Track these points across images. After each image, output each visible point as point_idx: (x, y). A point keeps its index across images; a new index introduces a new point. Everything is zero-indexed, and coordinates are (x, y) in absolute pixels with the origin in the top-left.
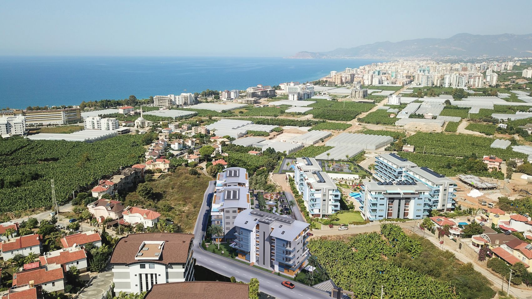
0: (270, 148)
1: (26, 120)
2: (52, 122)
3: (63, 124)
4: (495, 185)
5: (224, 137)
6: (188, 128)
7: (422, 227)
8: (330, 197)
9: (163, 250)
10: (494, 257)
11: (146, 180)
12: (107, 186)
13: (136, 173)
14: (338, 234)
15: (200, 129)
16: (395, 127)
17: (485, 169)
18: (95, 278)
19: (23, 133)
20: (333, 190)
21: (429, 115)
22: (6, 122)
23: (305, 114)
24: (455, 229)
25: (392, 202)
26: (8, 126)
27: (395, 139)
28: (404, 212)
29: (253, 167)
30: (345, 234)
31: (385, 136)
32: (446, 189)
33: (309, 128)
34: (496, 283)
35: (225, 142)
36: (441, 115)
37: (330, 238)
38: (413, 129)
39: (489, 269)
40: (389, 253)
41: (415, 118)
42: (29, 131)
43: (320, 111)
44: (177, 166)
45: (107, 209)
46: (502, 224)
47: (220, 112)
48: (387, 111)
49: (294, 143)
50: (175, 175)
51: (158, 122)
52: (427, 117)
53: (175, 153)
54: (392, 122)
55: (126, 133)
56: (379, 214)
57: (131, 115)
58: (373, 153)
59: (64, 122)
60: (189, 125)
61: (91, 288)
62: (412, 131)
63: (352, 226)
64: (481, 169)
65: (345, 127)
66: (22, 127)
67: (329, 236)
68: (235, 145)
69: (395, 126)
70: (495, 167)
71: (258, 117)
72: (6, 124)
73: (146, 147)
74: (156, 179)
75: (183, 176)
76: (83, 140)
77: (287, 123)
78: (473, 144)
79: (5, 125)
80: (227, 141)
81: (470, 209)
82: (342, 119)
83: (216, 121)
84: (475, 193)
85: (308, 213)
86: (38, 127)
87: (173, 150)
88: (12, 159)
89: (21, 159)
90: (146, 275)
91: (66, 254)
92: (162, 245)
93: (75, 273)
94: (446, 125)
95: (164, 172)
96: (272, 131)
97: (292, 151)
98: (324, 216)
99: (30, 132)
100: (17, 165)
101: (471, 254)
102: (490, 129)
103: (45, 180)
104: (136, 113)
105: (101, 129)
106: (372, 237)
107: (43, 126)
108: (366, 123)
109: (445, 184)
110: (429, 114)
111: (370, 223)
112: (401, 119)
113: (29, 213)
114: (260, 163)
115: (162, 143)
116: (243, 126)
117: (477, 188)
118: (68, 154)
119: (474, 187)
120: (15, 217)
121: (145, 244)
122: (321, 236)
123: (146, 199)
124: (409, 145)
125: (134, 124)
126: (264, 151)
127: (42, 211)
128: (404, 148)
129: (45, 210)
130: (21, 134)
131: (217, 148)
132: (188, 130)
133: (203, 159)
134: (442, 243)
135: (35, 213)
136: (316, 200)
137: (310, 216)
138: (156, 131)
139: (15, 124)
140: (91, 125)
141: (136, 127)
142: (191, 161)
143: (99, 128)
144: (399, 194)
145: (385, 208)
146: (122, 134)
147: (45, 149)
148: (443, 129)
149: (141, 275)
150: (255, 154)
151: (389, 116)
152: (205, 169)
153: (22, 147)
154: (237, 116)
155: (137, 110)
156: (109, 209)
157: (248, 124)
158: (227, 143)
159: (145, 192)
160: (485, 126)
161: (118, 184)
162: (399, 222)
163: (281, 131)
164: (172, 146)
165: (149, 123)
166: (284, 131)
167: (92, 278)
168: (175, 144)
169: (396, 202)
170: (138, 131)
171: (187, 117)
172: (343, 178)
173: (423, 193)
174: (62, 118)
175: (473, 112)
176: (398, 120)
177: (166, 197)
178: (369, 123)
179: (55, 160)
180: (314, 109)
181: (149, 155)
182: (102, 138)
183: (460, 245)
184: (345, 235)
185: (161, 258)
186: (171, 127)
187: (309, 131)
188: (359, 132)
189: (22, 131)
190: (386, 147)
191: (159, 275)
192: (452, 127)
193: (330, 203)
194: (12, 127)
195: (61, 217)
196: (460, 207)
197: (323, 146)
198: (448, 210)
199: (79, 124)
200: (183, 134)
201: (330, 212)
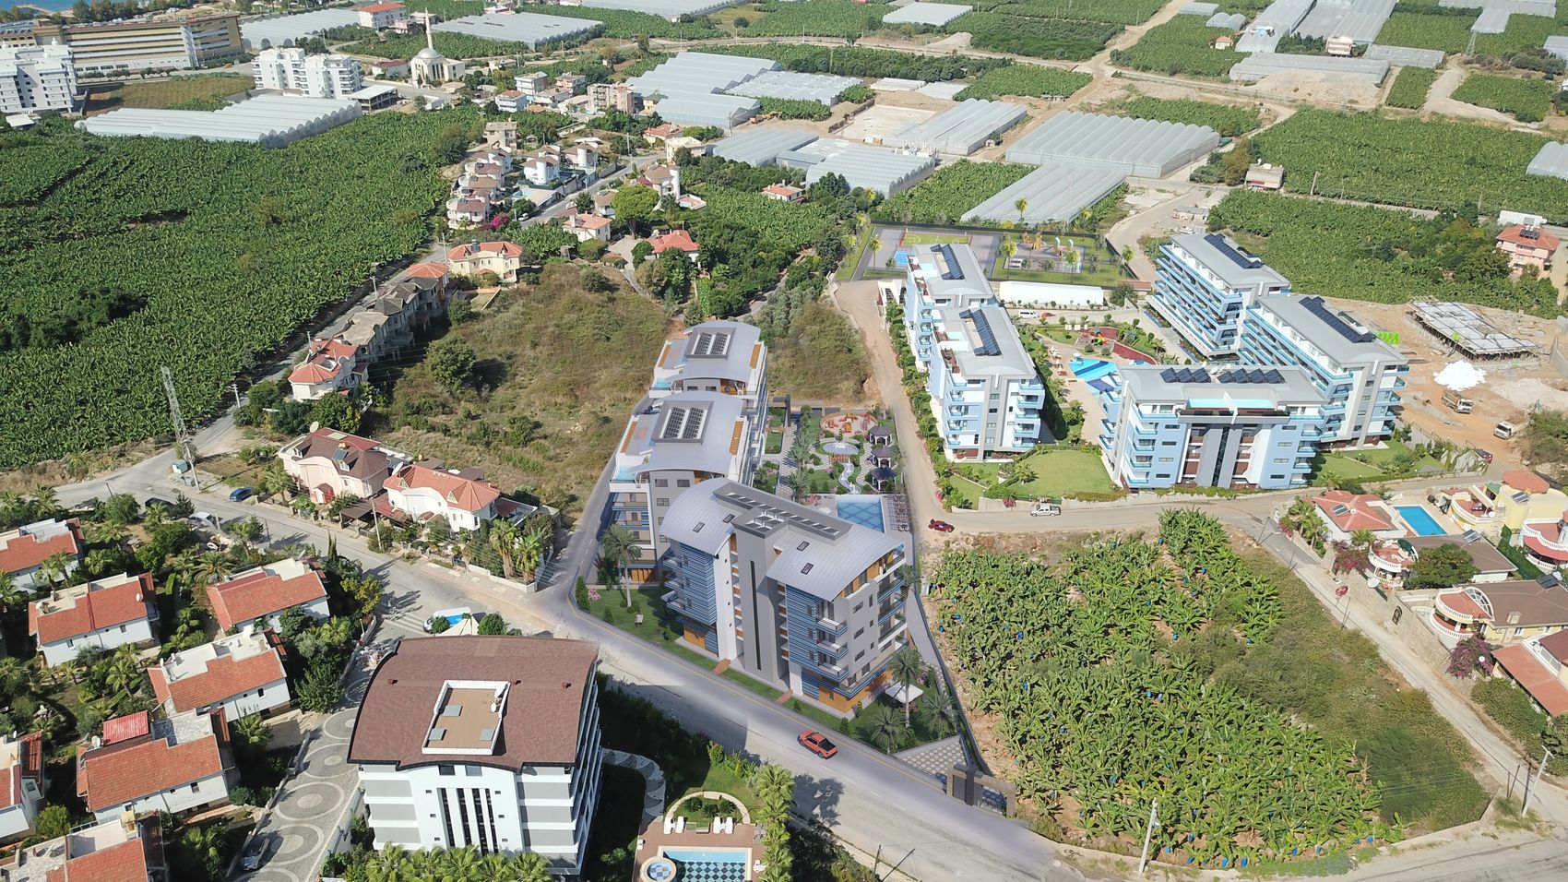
0: (831, 175)
1: (76, 56)
2: (156, 62)
3: (189, 69)
4: (1525, 343)
5: (687, 133)
6: (574, 88)
7: (1286, 527)
8: (1012, 401)
9: (503, 716)
10: (1497, 673)
11: (452, 317)
12: (334, 364)
13: (421, 295)
14: (1030, 531)
15: (612, 94)
16: (1230, 87)
17: (1501, 271)
18: (315, 735)
19: (69, 106)
20: (1024, 381)
21: (1340, 43)
22: (14, 71)
23: (946, 30)
24: (1389, 552)
25: (1202, 433)
26: (22, 82)
27: (1223, 136)
28: (1235, 460)
29: (779, 253)
30: (1051, 529)
31: (1193, 126)
32: (1372, 382)
33: (957, 87)
34: (1492, 761)
35: (690, 149)
36: (1379, 40)
37: (1004, 543)
38: (1283, 96)
39: (1475, 706)
40: (1180, 621)
41: (1297, 52)
42: (88, 96)
43: (993, 19)
44: (545, 258)
45: (337, 468)
46: (1534, 536)
47: (674, 20)
48: (1209, 23)
49: (906, 153)
50: (540, 295)
51: (483, 59)
52: (1334, 49)
53: (537, 197)
54: (1219, 67)
55: (386, 104)
56: (1157, 467)
57: (399, 32)
58: (1152, 192)
59: (193, 63)
60: (576, 77)
61: (308, 780)
62: (1280, 102)
63: (1075, 503)
64: (1486, 270)
65: (1068, 87)
66: (64, 83)
67: (1001, 536)
68: (722, 160)
69: (1228, 81)
70: (1531, 266)
71: (796, 41)
72: (15, 77)
73: (448, 172)
74: (482, 310)
75: (565, 300)
76: (253, 137)
77: (888, 70)
78: (1472, 162)
79: (12, 80)
80: (698, 148)
81: (1439, 445)
82: (1062, 54)
83: (660, 57)
84: (1460, 375)
85: (942, 441)
86: (113, 79)
87: (532, 185)
88: (47, 219)
89: (71, 218)
90: (460, 792)
91: (226, 666)
92: (501, 696)
93: (255, 739)
94: (1391, 81)
95: (507, 285)
96: (839, 99)
97: (901, 183)
98: (987, 453)
99: (93, 97)
100: (62, 237)
101: (1426, 648)
102: (1532, 98)
103: (149, 322)
104: (412, 27)
105: (307, 92)
106: (1129, 553)
107: (128, 74)
108: (1137, 69)
109: (1371, 367)
110: (1344, 39)
111: (1131, 497)
112: (1249, 54)
113: (110, 461)
114: (800, 237)
115: (498, 163)
116: (748, 78)
117: (1469, 354)
118: (212, 193)
119: (1459, 348)
120: (72, 474)
121: (450, 690)
122: (976, 534)
123: (455, 386)
124: (1267, 166)
125: (410, 70)
126: (812, 186)
127: (148, 453)
128: (1249, 176)
129: (157, 449)
130: (64, 106)
131: (666, 179)
132: (575, 95)
133: (623, 228)
134: (1343, 591)
135: (129, 461)
136: (966, 409)
137: (949, 455)
138: (479, 97)
139: (41, 75)
140: (276, 78)
141: (416, 83)
142: (589, 237)
143: (301, 89)
144: (1226, 413)
145: (1178, 453)
146: (374, 108)
147: (142, 176)
148: (1381, 97)
149: (443, 792)
150: (785, 198)
151: (1214, 44)
152: (630, 266)
153: (72, 174)
154: (729, 36)
155: (416, 14)
156: (345, 468)
157: (763, 71)
158: (696, 153)
159: (452, 368)
160: (1518, 84)
161: (368, 345)
162: (1217, 497)
163: (868, 97)
164: (528, 172)
165: (454, 68)
166: (877, 99)
167: (308, 736)
168: (535, 167)
169: (1215, 435)
170: (421, 101)
171: (570, 41)
172: (1054, 304)
173: (1300, 410)
174: (186, 48)
175: (1487, 30)
176: (1240, 61)
177: (516, 375)
178: (1146, 69)
179: (177, 215)
180: (975, 10)
181: (459, 210)
182: (312, 126)
183: (1399, 611)
184: (1049, 534)
185: (500, 748)
186: (524, 85)
187: (958, 98)
188: (1114, 107)
189: (68, 98)
190: (1195, 166)
191: (498, 792)
192: (1412, 86)
193: (1010, 417)
194: (36, 85)
195: (205, 478)
196: (1407, 431)
197: (997, 167)
198: (1370, 439)
199: (238, 68)
200: (562, 108)
201: (1009, 443)
